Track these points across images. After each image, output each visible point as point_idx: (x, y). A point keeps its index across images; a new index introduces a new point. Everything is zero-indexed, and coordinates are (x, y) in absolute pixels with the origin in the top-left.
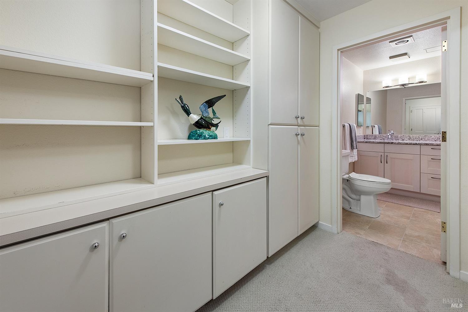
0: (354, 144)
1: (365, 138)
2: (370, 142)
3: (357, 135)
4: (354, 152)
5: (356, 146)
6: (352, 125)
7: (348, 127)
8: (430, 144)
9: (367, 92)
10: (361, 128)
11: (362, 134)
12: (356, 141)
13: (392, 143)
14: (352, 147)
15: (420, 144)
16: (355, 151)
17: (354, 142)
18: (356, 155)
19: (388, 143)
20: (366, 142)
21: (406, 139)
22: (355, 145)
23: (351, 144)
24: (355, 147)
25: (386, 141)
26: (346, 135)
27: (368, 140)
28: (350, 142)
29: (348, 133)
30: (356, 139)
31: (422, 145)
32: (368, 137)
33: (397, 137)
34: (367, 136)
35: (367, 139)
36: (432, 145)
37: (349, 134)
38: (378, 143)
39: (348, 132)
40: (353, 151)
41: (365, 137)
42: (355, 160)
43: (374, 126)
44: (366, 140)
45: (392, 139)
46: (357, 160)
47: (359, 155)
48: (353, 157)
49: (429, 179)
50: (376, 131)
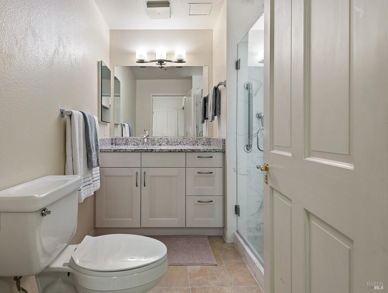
0: (93, 156)
1: (112, 144)
2: (120, 151)
3: (99, 138)
4: (94, 173)
5: (98, 159)
6: (90, 117)
7: (79, 118)
8: (197, 151)
9: (115, 67)
10: (107, 125)
11: (108, 137)
12: (97, 150)
13: (152, 151)
14: (89, 164)
15: (186, 151)
16: (96, 171)
17: (94, 153)
18: (97, 178)
19: (147, 151)
20: (115, 151)
21: (164, 143)
22: (94, 159)
23: (88, 157)
24: (95, 163)
25: (141, 147)
26: (75, 136)
27: (117, 146)
28: (86, 154)
29: (79, 133)
30: (97, 145)
31: (188, 152)
32: (118, 142)
33: (154, 141)
34: (116, 139)
35: (115, 145)
36: (199, 151)
37: (82, 134)
38: (132, 152)
39: (79, 130)
40: (92, 171)
41: (113, 142)
42: (96, 188)
43: (124, 125)
44: (114, 147)
45: (148, 143)
46: (100, 187)
47: (103, 176)
48: (92, 185)
49: (196, 204)
50: (126, 133)
